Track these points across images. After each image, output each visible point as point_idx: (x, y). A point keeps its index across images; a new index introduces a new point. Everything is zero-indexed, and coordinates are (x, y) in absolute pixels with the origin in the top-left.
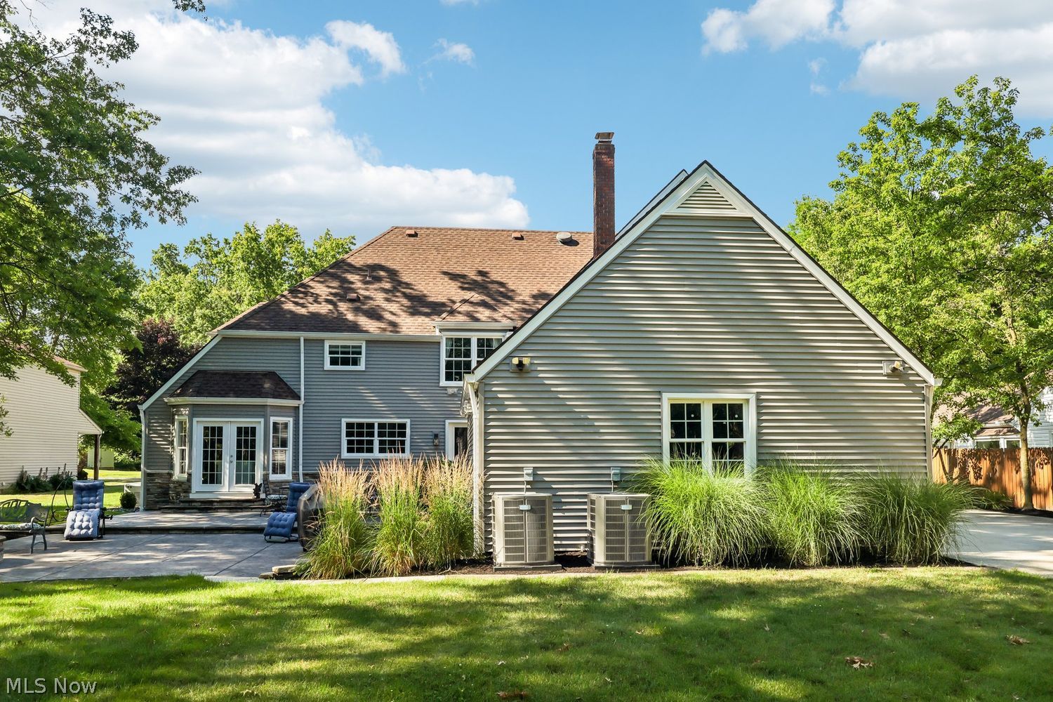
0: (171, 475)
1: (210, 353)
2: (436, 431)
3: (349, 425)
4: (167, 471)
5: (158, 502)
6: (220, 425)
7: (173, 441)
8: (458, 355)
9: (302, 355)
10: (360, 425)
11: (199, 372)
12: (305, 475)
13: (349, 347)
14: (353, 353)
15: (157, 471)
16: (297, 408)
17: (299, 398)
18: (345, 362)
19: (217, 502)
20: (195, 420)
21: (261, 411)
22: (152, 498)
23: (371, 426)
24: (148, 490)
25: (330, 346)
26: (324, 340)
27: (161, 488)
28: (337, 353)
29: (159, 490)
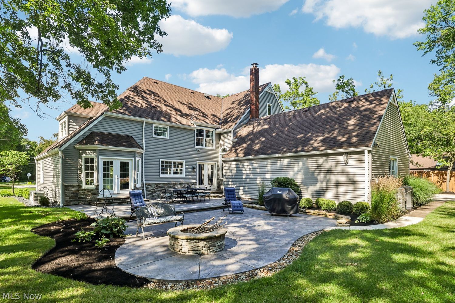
0: (80, 186)
1: (100, 123)
2: (194, 166)
3: (162, 162)
4: (77, 184)
5: (72, 201)
6: (111, 160)
7: (81, 168)
8: (200, 136)
9: (144, 129)
10: (166, 162)
11: (93, 132)
12: (146, 184)
13: (162, 128)
14: (164, 131)
15: (71, 184)
16: (142, 154)
17: (143, 149)
18: (160, 134)
19: (122, 199)
20: (100, 157)
21: (133, 154)
22: (68, 199)
23: (170, 163)
24: (66, 195)
25: (155, 127)
26: (152, 124)
27: (74, 193)
28: (157, 130)
29: (73, 194)
